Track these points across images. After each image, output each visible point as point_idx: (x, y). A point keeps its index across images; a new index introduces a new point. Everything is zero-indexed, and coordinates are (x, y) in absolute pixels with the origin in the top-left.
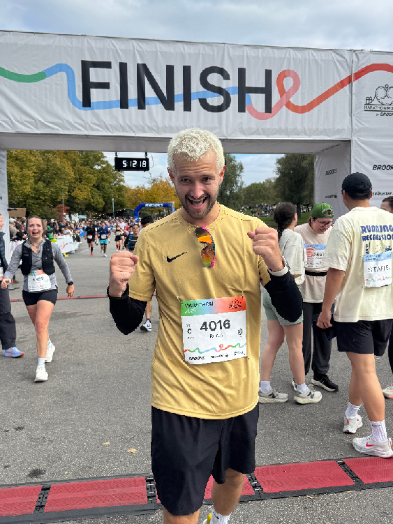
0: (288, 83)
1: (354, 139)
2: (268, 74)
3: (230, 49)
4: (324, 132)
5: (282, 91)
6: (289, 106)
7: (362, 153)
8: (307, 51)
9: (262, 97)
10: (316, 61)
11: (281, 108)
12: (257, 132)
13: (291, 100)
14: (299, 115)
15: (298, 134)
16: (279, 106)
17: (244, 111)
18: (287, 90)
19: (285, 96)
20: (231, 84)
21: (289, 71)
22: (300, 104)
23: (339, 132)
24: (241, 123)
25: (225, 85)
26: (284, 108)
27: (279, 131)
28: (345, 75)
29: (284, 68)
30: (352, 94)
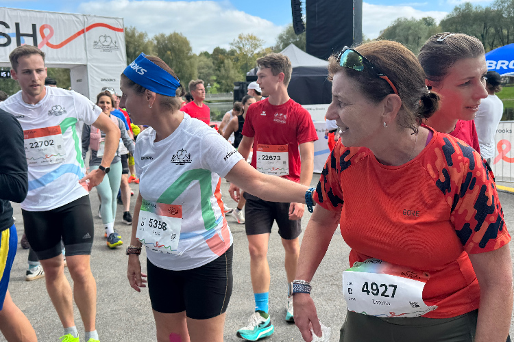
0: (47, 32)
1: (89, 64)
2: (34, 26)
3: (9, 11)
4: (71, 60)
5: (43, 36)
6: (48, 44)
7: (94, 71)
8: (57, 15)
9: (31, 39)
10: (63, 20)
11: (43, 46)
14: (55, 50)
15: (55, 60)
16: (42, 44)
18: (46, 35)
19: (45, 39)
20: (11, 31)
21: (47, 25)
22: (55, 44)
23: (79, 60)
25: (6, 31)
26: (45, 45)
28: (80, 29)
29: (44, 24)
30: (85, 39)
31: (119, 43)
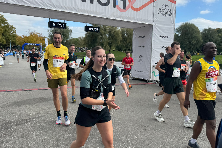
1: (154, 24)
4: (144, 20)
5: (130, 1)
6: (132, 7)
7: (156, 30)
9: (122, 2)
11: (129, 8)
12: (119, 17)
13: (133, 5)
14: (136, 12)
15: (135, 20)
17: (115, 7)
19: (130, 3)
22: (136, 7)
23: (149, 21)
24: (114, 12)
27: (128, 18)
30: (154, 6)
31: (172, 11)
